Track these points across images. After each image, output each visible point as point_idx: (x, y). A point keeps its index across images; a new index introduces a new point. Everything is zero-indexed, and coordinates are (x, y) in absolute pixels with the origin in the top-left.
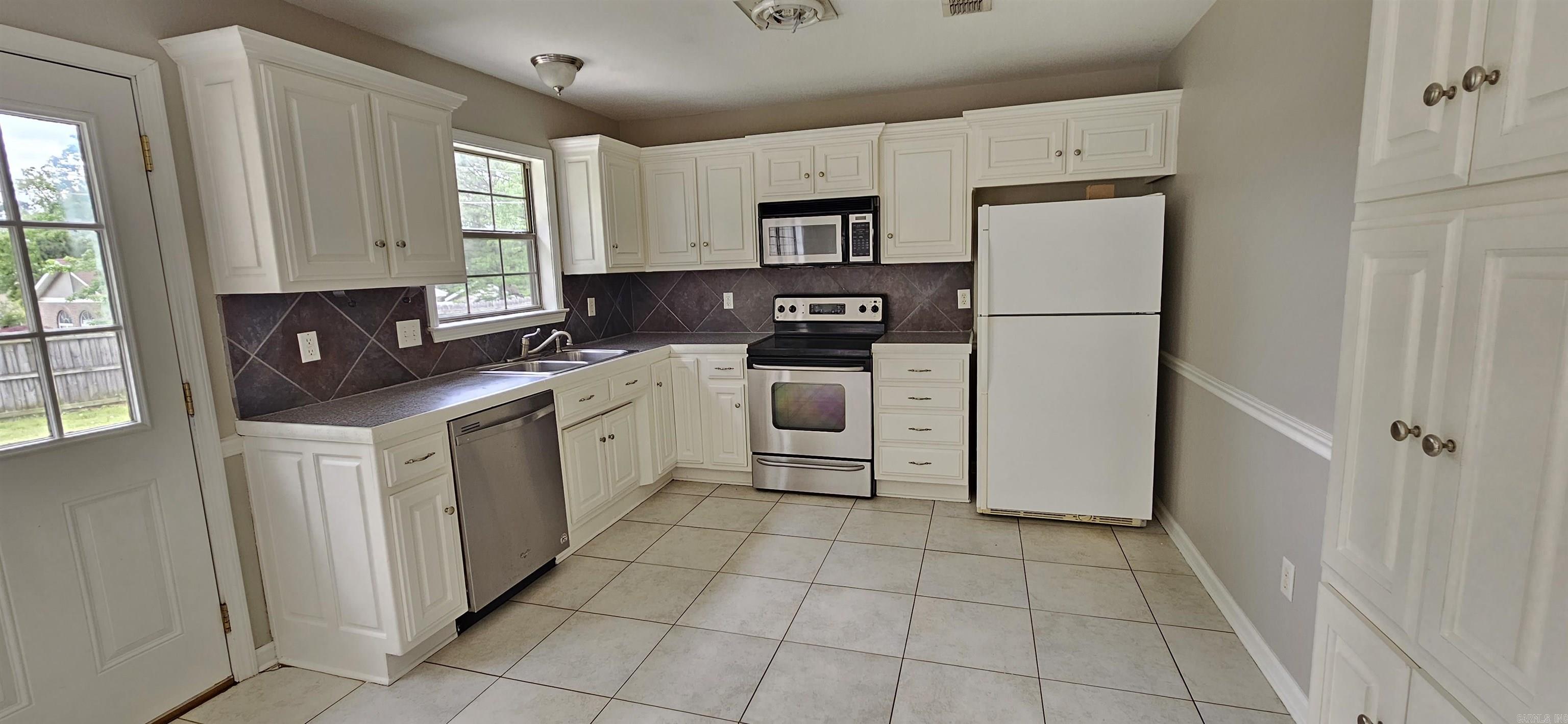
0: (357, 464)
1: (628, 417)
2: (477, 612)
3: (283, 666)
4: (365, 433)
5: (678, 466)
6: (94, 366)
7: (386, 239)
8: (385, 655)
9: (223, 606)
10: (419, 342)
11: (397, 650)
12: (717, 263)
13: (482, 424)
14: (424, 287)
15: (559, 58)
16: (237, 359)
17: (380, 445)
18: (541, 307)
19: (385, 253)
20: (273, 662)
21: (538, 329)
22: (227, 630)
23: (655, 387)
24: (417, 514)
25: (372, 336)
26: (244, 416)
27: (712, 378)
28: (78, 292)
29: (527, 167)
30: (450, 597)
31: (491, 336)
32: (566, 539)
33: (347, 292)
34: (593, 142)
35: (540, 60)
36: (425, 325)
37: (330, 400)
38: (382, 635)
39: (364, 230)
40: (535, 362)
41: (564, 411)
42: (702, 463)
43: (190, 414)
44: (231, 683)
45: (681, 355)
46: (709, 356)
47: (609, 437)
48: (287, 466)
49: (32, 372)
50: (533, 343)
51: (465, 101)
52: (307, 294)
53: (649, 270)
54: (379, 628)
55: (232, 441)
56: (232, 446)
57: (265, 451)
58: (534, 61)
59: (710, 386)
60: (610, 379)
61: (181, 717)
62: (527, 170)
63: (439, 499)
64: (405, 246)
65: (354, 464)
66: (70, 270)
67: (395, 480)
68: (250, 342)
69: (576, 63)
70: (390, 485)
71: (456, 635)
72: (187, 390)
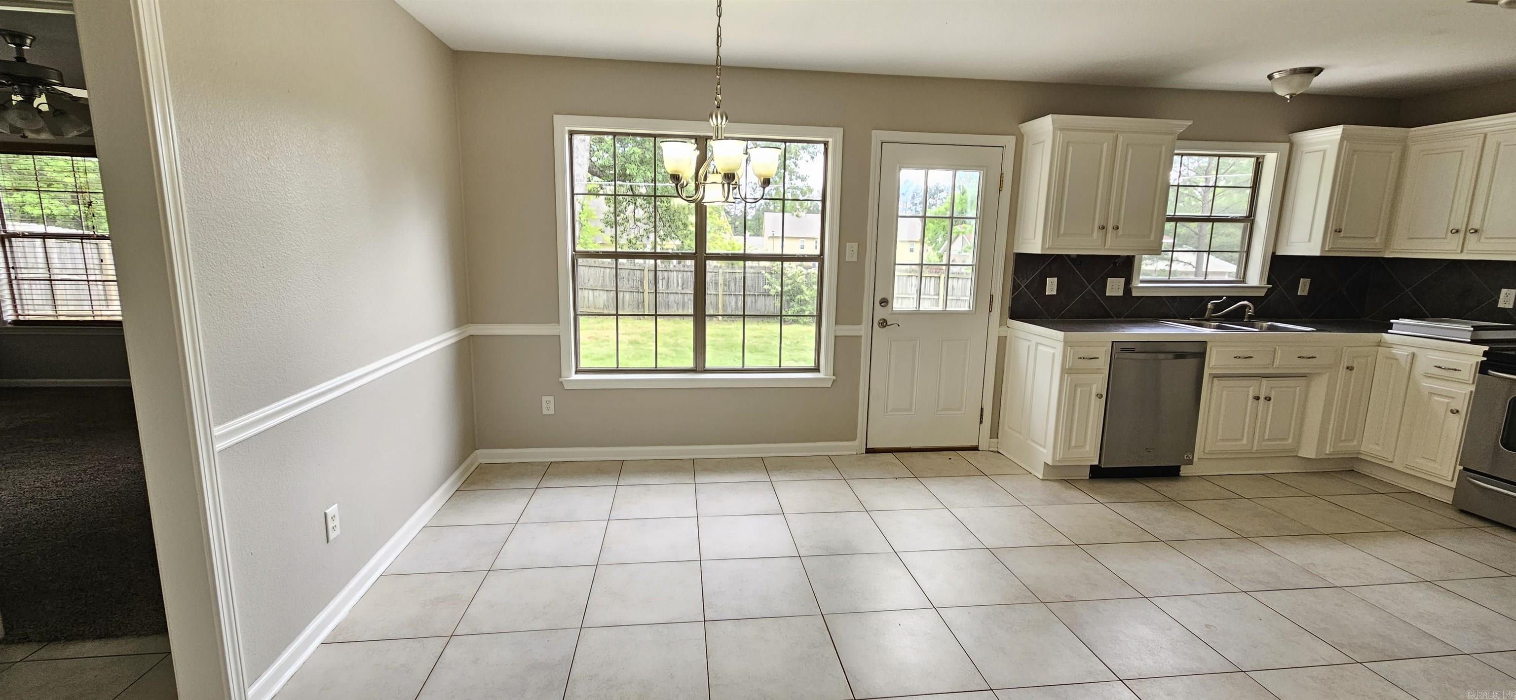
0: (1054, 351)
1: (1298, 388)
2: (1104, 468)
3: (999, 453)
4: (1059, 335)
5: (1359, 457)
6: (962, 296)
7: (1107, 224)
8: (1043, 464)
9: (982, 409)
10: (1120, 293)
11: (1050, 462)
12: (1483, 252)
13: (1136, 351)
14: (1134, 256)
15: (1295, 71)
16: (1015, 287)
17: (1066, 343)
18: (1244, 281)
19: (1104, 233)
20: (996, 450)
21: (1224, 298)
22: (981, 422)
23: (1342, 371)
24: (1079, 390)
25: (1090, 284)
26: (1011, 318)
27: (1428, 376)
28: (964, 247)
29: (1260, 160)
30: (1087, 448)
31: (1182, 298)
32: (1191, 458)
33: (1078, 255)
34: (1335, 133)
35: (1277, 76)
36: (1128, 282)
37: (1056, 319)
38: (1045, 451)
39: (1094, 219)
40: (1213, 324)
41: (1214, 361)
42: (1392, 462)
43: (990, 311)
44: (975, 449)
45: (1394, 346)
46: (1430, 352)
47: (1266, 398)
48: (1023, 346)
49: (935, 295)
50: (1218, 308)
51: (1190, 125)
52: (1057, 255)
53: (1388, 255)
54: (1044, 447)
55: (1004, 328)
56: (1003, 331)
57: (1017, 337)
58: (1270, 77)
59: (1423, 384)
60: (1277, 347)
61: (957, 452)
62: (1260, 162)
63: (1094, 387)
64: (1118, 228)
65: (1052, 351)
66: (963, 233)
67: (1070, 365)
68: (1024, 279)
69: (1314, 71)
70: (1067, 367)
71: (1088, 478)
72: (992, 297)
